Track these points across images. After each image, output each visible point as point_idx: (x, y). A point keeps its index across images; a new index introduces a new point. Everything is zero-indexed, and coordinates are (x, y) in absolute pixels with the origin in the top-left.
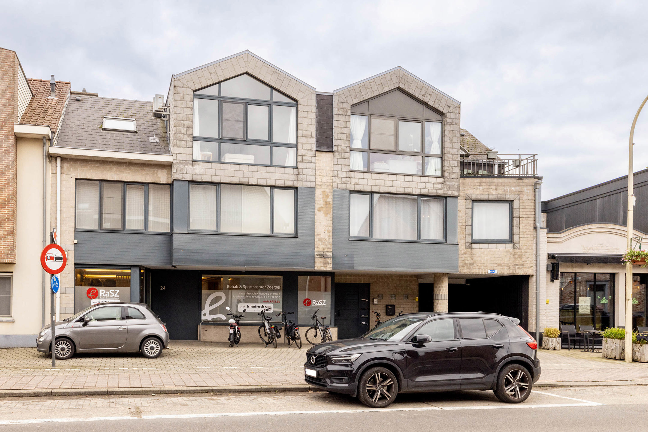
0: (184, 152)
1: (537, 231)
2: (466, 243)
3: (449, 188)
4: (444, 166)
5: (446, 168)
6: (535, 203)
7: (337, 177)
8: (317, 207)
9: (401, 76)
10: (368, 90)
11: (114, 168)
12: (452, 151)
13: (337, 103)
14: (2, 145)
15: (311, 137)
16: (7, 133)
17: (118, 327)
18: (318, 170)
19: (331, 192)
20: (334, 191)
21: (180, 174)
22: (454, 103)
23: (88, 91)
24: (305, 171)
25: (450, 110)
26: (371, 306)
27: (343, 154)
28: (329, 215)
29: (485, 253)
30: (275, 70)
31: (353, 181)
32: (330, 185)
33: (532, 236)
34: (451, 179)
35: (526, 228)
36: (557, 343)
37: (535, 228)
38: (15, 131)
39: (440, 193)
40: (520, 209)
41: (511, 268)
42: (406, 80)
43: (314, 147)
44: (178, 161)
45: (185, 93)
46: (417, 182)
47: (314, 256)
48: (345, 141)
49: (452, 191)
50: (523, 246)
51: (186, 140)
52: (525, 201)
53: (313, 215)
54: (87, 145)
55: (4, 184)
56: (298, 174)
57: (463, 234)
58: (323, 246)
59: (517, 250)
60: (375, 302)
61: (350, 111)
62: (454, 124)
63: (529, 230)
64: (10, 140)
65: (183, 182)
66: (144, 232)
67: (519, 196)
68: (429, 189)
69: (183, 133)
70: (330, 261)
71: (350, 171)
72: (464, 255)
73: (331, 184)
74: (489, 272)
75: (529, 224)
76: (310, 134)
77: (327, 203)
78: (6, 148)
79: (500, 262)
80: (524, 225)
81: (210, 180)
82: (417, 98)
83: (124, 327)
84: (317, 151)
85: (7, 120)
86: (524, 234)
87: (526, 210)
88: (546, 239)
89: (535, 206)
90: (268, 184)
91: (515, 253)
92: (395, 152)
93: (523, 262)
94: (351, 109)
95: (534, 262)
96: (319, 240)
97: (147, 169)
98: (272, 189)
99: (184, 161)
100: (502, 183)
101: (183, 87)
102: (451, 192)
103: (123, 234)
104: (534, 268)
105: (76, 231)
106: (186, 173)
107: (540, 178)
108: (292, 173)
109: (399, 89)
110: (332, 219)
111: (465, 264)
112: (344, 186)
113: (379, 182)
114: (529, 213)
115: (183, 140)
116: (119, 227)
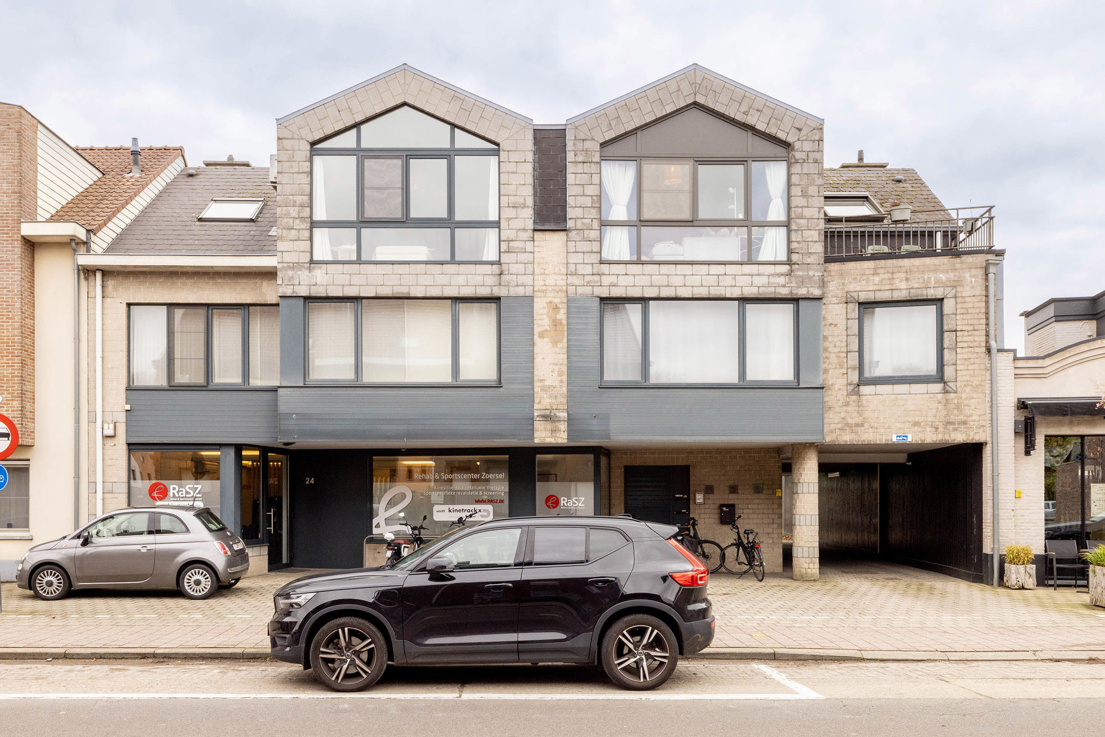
0: (295, 249)
1: (992, 355)
2: (848, 384)
3: (802, 283)
4: (792, 242)
5: (794, 245)
6: (987, 302)
7: (576, 274)
8: (537, 330)
9: (699, 81)
10: (631, 113)
11: (190, 282)
12: (807, 213)
13: (573, 142)
14: (3, 257)
15: (524, 206)
16: (9, 237)
17: (139, 547)
18: (539, 264)
19: (564, 303)
20: (568, 301)
21: (288, 286)
22: (809, 122)
23: (237, 159)
24: (514, 268)
25: (801, 135)
26: (692, 506)
27: (586, 232)
28: (559, 345)
29: (887, 403)
30: (456, 94)
31: (606, 280)
32: (561, 291)
33: (982, 367)
34: (806, 266)
35: (969, 352)
36: (1028, 576)
37: (989, 350)
38: (22, 234)
39: (784, 292)
40: (956, 314)
41: (941, 430)
42: (709, 88)
43: (530, 225)
44: (285, 265)
45: (296, 148)
46: (735, 275)
47: (532, 419)
48: (591, 209)
49: (808, 288)
50: (965, 385)
51: (298, 228)
52: (968, 299)
53: (530, 345)
54: (157, 247)
55: (6, 318)
56: (500, 274)
57: (842, 368)
58: (550, 400)
59: (952, 395)
60: (699, 499)
61: (598, 154)
62: (811, 160)
63: (975, 355)
64: (16, 247)
65: (293, 299)
66: (242, 387)
67: (954, 290)
68: (759, 287)
69: (292, 216)
70: (563, 426)
71: (601, 263)
72: (845, 408)
73: (564, 288)
74: (894, 439)
75: (977, 344)
76: (522, 201)
77: (555, 323)
78: (9, 261)
79: (917, 419)
80: (965, 345)
81: (340, 295)
82: (734, 119)
83: (149, 547)
84: (535, 230)
85: (11, 217)
86: (967, 363)
87: (968, 317)
88: (1013, 371)
89: (987, 307)
90: (446, 294)
91: (947, 400)
92: (691, 223)
93: (965, 418)
94: (601, 152)
95: (988, 416)
96: (541, 390)
97: (244, 281)
98: (454, 303)
99: (295, 264)
100: (918, 267)
101: (293, 138)
102: (806, 289)
103: (206, 392)
104: (988, 429)
105: (129, 389)
106: (299, 284)
107: (1000, 253)
108: (490, 273)
109: (696, 105)
110: (565, 350)
111: (847, 424)
112: (588, 290)
113: (657, 280)
114: (975, 322)
115: (293, 229)
116: (200, 380)
